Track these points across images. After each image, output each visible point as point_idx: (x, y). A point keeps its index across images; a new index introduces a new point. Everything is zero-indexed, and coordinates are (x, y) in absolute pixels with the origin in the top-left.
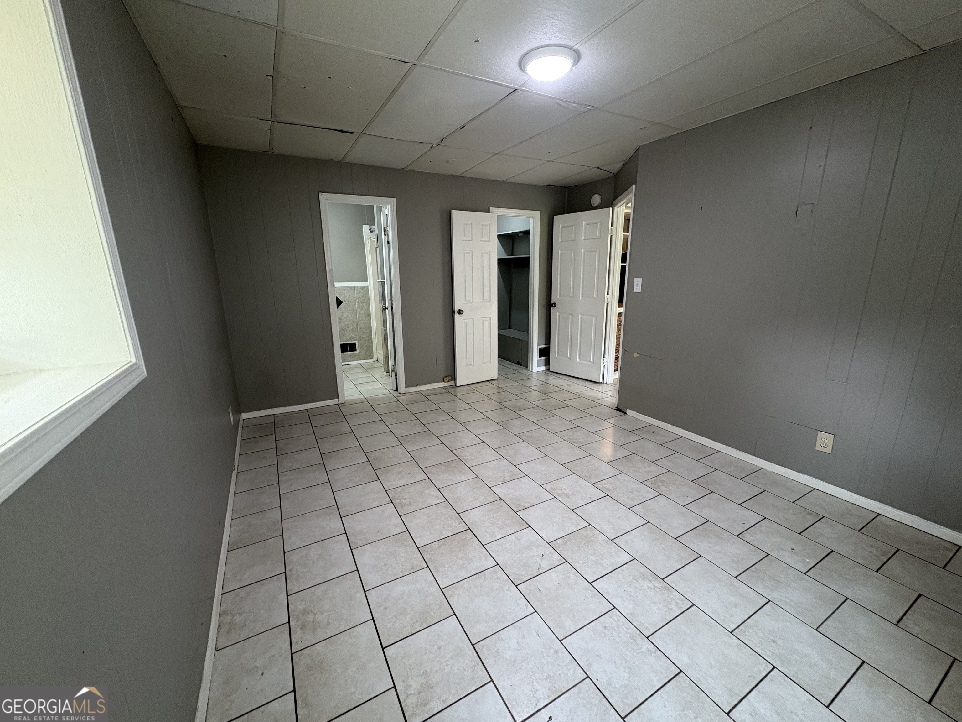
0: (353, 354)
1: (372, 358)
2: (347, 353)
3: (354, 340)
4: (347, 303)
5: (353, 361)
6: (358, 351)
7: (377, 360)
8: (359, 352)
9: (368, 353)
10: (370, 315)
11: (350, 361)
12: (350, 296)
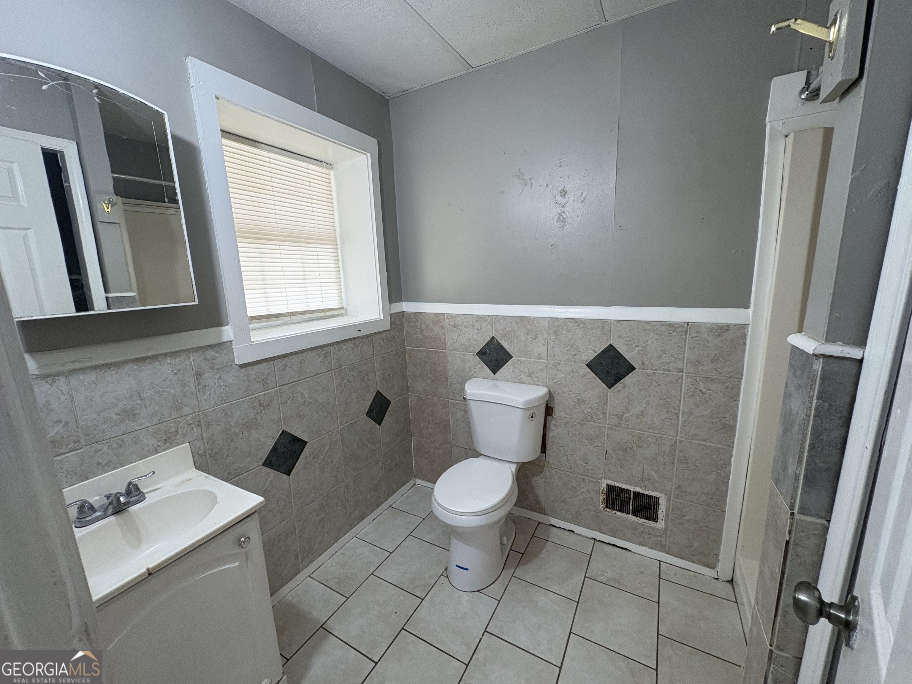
0: (642, 525)
1: (712, 566)
2: (624, 515)
3: (656, 490)
4: (649, 372)
5: (641, 544)
6: (660, 524)
7: (731, 581)
8: (666, 529)
9: (696, 544)
10: (733, 428)
11: (630, 541)
12: (664, 352)
